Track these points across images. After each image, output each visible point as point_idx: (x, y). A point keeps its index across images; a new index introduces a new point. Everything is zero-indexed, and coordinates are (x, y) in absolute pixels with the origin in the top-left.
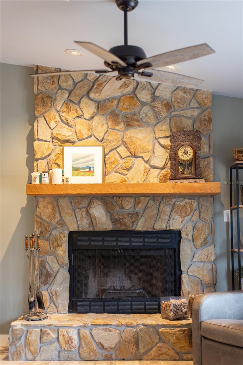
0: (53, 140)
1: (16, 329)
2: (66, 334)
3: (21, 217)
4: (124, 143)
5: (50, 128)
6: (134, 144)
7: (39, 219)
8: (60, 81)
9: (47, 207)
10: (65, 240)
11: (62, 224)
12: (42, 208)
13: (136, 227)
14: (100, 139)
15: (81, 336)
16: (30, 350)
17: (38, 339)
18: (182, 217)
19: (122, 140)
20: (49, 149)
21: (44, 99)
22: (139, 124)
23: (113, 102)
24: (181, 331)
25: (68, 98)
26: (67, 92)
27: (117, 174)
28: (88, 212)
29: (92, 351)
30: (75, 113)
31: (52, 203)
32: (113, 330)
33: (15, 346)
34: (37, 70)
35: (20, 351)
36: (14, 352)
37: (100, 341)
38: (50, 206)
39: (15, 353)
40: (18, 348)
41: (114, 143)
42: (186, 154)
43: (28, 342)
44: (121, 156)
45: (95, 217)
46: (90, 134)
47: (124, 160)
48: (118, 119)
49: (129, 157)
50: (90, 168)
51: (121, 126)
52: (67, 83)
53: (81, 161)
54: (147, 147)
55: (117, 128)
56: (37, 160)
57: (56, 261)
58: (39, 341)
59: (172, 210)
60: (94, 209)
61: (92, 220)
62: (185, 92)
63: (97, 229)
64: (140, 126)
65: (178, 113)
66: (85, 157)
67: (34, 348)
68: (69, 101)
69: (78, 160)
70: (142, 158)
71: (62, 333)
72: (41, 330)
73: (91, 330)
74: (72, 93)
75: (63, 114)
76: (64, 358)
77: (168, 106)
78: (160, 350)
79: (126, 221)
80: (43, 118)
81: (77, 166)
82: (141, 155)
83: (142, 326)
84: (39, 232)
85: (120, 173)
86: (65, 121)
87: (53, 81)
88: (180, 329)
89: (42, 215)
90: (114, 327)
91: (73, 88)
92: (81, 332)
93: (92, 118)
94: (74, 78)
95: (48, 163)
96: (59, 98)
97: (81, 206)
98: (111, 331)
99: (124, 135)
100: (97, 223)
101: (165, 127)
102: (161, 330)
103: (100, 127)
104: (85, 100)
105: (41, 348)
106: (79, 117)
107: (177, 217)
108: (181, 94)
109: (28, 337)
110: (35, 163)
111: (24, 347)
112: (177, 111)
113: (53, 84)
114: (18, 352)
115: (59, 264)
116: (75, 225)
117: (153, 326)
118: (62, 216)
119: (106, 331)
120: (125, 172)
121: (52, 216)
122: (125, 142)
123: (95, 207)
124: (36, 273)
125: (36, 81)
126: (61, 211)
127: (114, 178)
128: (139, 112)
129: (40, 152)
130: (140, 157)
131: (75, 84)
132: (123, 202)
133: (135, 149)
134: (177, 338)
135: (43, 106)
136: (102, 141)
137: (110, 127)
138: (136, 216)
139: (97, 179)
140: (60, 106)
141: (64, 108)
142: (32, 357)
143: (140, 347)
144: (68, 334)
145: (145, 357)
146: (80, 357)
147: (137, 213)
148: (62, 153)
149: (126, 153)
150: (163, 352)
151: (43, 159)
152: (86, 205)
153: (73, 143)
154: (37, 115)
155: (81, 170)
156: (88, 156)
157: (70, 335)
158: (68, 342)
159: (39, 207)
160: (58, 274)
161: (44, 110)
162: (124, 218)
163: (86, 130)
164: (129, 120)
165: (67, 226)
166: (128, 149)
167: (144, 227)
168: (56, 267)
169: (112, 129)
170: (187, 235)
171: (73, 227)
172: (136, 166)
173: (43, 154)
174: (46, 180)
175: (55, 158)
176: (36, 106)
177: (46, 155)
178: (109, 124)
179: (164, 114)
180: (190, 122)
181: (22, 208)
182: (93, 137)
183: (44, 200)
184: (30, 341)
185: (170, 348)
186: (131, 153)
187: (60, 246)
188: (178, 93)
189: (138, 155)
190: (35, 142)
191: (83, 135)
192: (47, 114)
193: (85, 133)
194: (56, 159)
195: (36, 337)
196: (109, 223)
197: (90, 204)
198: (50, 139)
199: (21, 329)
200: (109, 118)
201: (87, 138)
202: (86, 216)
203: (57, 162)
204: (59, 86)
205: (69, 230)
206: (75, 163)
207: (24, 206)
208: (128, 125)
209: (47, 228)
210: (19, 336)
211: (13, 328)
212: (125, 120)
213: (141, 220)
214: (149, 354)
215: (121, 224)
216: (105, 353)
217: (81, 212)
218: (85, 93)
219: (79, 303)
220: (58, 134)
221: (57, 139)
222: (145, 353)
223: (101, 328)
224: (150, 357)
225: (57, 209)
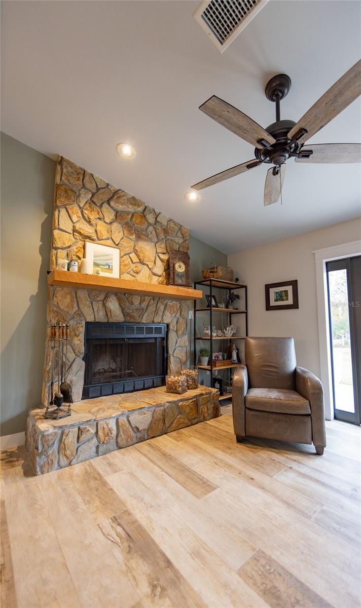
0: (75, 233)
1: (48, 435)
2: (105, 426)
3: (31, 305)
4: (136, 252)
5: (72, 221)
6: (143, 253)
7: (55, 309)
8: (84, 180)
9: (65, 297)
10: (82, 330)
11: (80, 315)
12: (60, 298)
13: (141, 320)
14: (117, 243)
15: (120, 424)
16: (65, 455)
17: (76, 439)
18: (171, 314)
19: (134, 248)
20: (71, 241)
21: (68, 192)
22: (146, 238)
23: (128, 215)
24: (192, 402)
25: (91, 198)
26: (90, 192)
27: (129, 275)
28: (104, 305)
29: (129, 437)
30: (97, 214)
31: (70, 294)
32: (147, 412)
33: (45, 455)
34: (61, 161)
35: (52, 460)
36: (44, 463)
37: (136, 425)
38: (69, 297)
39: (46, 464)
40: (50, 456)
41: (127, 249)
42: (180, 268)
43: (64, 446)
44: (132, 261)
45: (110, 310)
46: (109, 236)
47: (134, 265)
48: (132, 230)
49: (138, 263)
50: (109, 266)
51: (133, 237)
52: (91, 185)
53: (101, 258)
54: (151, 258)
55: (130, 237)
56: (56, 249)
57: (72, 351)
58: (76, 442)
59: (165, 308)
60: (110, 303)
61: (107, 312)
62: (175, 225)
63: (111, 321)
64: (146, 240)
65: (171, 238)
66: (105, 256)
67: (70, 451)
68: (92, 202)
69: (99, 256)
70: (147, 265)
71: (102, 426)
72: (79, 429)
73: (128, 417)
74: (95, 195)
75: (86, 212)
76: (102, 452)
77: (166, 231)
78: (179, 421)
79: (135, 314)
80: (65, 209)
81: (98, 262)
82: (147, 263)
83: (168, 404)
84: (56, 322)
85: (131, 274)
86: (87, 218)
87: (79, 178)
88: (192, 400)
89: (60, 304)
90: (147, 409)
91: (96, 191)
92: (120, 420)
93: (111, 223)
94: (98, 183)
95: (67, 254)
96: (82, 195)
97: (99, 299)
98: (145, 414)
99: (136, 244)
100: (112, 315)
101: (163, 246)
102: (180, 404)
103: (117, 233)
104: (105, 205)
105: (79, 448)
106: (100, 219)
107: (168, 314)
108: (172, 225)
109: (63, 440)
110: (54, 252)
111: (57, 453)
112: (170, 236)
113: (78, 180)
114: (50, 462)
115: (75, 353)
116: (93, 317)
117: (174, 402)
118: (81, 306)
119: (141, 415)
120: (135, 274)
121: (70, 306)
122: (136, 250)
123: (111, 301)
124: (50, 364)
125: (60, 171)
126: (79, 302)
127: (127, 277)
128: (146, 230)
129: (60, 241)
130: (145, 264)
131: (98, 189)
132: (133, 299)
133: (144, 257)
134: (191, 409)
135: (66, 197)
136: (117, 245)
137: (125, 235)
138: (142, 311)
139: (115, 274)
140: (84, 204)
141: (87, 206)
142: (66, 462)
143: (166, 422)
144: (107, 426)
145: (169, 430)
146: (117, 446)
147: (143, 309)
148: (84, 247)
149: (135, 259)
150: (181, 422)
151: (63, 249)
152: (103, 299)
153: (93, 240)
154: (58, 204)
155: (101, 266)
156: (108, 255)
157: (110, 426)
158: (108, 434)
159: (56, 296)
160: (74, 363)
161: (67, 202)
162: (133, 312)
163: (106, 232)
164: (139, 233)
165: (84, 316)
166: (138, 256)
167: (147, 320)
168: (71, 356)
169: (126, 237)
170: (173, 327)
171: (90, 319)
172: (143, 271)
173: (64, 244)
174: (75, 269)
175: (76, 250)
176: (58, 196)
177: (67, 245)
178: (125, 232)
179: (162, 236)
180: (178, 247)
181: (32, 296)
182: (110, 239)
183: (62, 290)
184: (66, 444)
185: (185, 417)
186: (140, 260)
187: (77, 336)
188: (170, 224)
189: (145, 262)
190: (56, 230)
191: (103, 235)
192: (70, 206)
193: (105, 235)
194: (77, 252)
195: (74, 437)
196: (122, 315)
197: (106, 297)
198: (71, 232)
199: (55, 433)
200: (125, 228)
201: (106, 239)
202: (102, 309)
203: (78, 254)
204: (83, 185)
205: (86, 320)
206: (95, 258)
207: (35, 294)
208: (139, 238)
209: (65, 318)
210: (52, 442)
211: (45, 434)
212: (136, 232)
213: (145, 315)
214: (172, 426)
215: (131, 317)
216: (139, 435)
217: (98, 305)
218: (106, 200)
219: (91, 389)
220: (80, 228)
221: (80, 233)
222: (169, 426)
223: (137, 412)
224: (173, 429)
225: (75, 300)
